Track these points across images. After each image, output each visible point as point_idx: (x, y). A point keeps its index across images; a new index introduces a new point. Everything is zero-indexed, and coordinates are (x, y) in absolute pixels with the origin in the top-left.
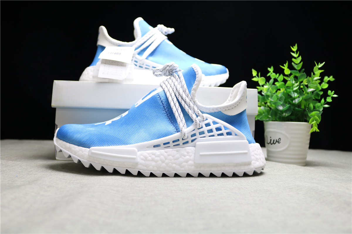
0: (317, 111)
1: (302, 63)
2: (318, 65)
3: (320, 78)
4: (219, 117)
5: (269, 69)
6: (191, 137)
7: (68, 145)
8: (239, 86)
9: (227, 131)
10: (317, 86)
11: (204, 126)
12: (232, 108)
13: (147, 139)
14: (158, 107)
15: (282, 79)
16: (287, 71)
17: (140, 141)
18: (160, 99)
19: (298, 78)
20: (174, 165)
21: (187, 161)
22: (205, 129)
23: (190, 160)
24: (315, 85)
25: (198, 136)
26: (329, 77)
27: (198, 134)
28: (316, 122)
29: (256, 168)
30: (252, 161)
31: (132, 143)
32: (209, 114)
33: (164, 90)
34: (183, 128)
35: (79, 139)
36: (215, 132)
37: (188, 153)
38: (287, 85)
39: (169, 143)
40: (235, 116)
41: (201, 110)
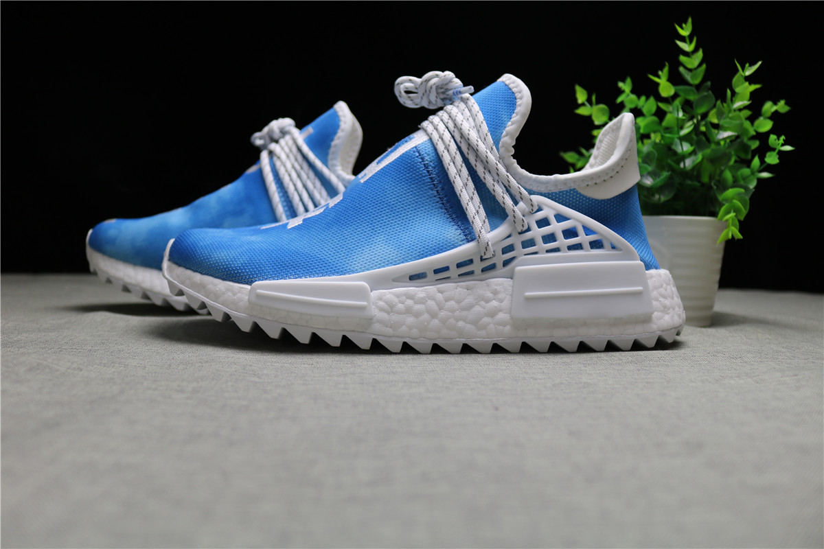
0: (741, 187)
1: (704, 66)
2: (743, 70)
3: (749, 103)
4: (570, 204)
5: (621, 84)
6: (503, 253)
7: (198, 277)
8: (619, 125)
9: (592, 237)
10: (742, 124)
11: (534, 226)
12: (604, 181)
13: (392, 260)
14: (417, 179)
15: (654, 109)
16: (666, 89)
17: (376, 265)
18: (420, 160)
19: (694, 105)
20: (461, 324)
21: (492, 314)
22: (537, 233)
23: (501, 311)
24: (738, 122)
25: (519, 249)
26: (775, 103)
27: (518, 246)
28: (736, 216)
29: (663, 331)
30: (653, 313)
31: (357, 270)
32: (545, 197)
33: (431, 139)
34: (483, 231)
35: (225, 262)
36: (562, 242)
37: (495, 293)
38: (664, 124)
39: (446, 269)
40: (611, 199)
41: (525, 185)
